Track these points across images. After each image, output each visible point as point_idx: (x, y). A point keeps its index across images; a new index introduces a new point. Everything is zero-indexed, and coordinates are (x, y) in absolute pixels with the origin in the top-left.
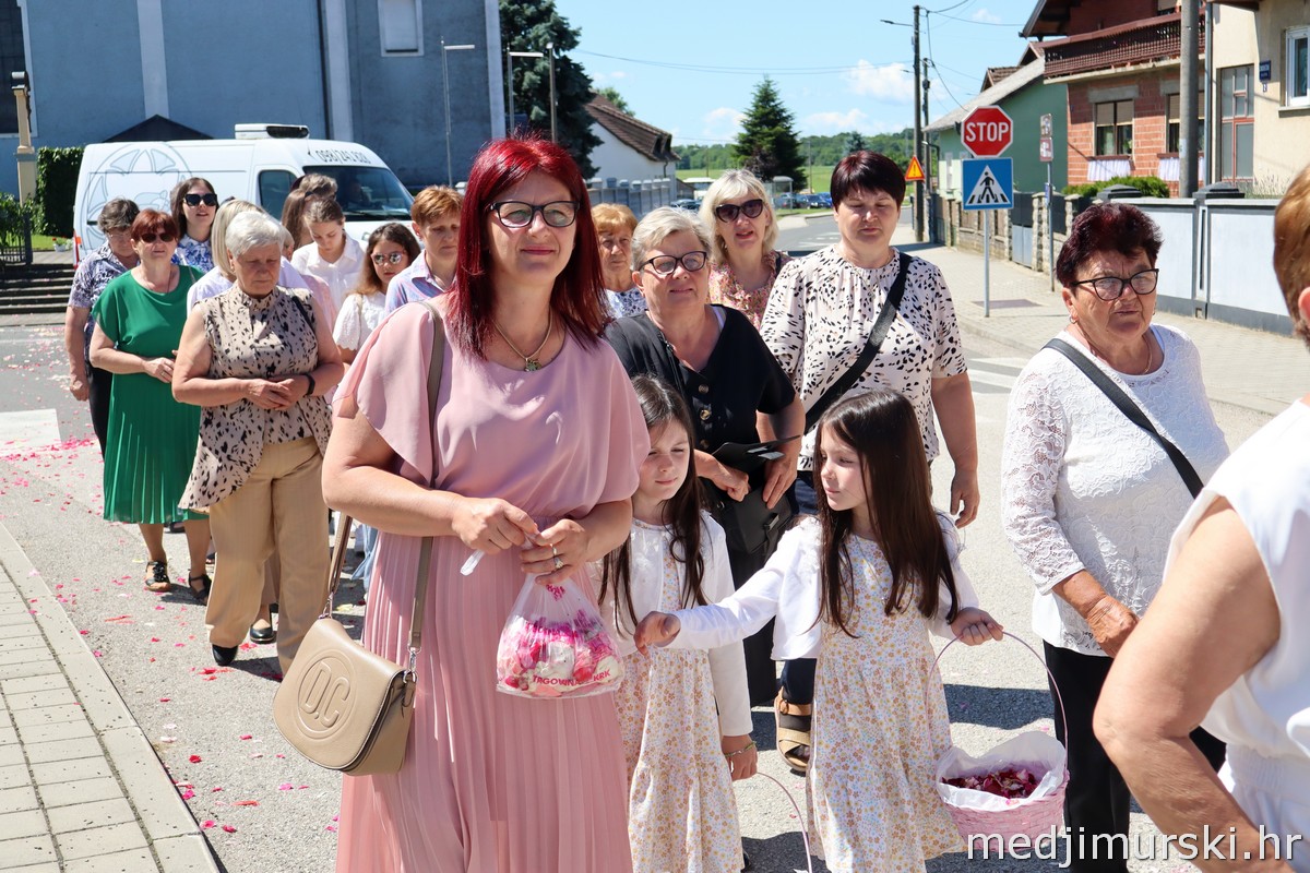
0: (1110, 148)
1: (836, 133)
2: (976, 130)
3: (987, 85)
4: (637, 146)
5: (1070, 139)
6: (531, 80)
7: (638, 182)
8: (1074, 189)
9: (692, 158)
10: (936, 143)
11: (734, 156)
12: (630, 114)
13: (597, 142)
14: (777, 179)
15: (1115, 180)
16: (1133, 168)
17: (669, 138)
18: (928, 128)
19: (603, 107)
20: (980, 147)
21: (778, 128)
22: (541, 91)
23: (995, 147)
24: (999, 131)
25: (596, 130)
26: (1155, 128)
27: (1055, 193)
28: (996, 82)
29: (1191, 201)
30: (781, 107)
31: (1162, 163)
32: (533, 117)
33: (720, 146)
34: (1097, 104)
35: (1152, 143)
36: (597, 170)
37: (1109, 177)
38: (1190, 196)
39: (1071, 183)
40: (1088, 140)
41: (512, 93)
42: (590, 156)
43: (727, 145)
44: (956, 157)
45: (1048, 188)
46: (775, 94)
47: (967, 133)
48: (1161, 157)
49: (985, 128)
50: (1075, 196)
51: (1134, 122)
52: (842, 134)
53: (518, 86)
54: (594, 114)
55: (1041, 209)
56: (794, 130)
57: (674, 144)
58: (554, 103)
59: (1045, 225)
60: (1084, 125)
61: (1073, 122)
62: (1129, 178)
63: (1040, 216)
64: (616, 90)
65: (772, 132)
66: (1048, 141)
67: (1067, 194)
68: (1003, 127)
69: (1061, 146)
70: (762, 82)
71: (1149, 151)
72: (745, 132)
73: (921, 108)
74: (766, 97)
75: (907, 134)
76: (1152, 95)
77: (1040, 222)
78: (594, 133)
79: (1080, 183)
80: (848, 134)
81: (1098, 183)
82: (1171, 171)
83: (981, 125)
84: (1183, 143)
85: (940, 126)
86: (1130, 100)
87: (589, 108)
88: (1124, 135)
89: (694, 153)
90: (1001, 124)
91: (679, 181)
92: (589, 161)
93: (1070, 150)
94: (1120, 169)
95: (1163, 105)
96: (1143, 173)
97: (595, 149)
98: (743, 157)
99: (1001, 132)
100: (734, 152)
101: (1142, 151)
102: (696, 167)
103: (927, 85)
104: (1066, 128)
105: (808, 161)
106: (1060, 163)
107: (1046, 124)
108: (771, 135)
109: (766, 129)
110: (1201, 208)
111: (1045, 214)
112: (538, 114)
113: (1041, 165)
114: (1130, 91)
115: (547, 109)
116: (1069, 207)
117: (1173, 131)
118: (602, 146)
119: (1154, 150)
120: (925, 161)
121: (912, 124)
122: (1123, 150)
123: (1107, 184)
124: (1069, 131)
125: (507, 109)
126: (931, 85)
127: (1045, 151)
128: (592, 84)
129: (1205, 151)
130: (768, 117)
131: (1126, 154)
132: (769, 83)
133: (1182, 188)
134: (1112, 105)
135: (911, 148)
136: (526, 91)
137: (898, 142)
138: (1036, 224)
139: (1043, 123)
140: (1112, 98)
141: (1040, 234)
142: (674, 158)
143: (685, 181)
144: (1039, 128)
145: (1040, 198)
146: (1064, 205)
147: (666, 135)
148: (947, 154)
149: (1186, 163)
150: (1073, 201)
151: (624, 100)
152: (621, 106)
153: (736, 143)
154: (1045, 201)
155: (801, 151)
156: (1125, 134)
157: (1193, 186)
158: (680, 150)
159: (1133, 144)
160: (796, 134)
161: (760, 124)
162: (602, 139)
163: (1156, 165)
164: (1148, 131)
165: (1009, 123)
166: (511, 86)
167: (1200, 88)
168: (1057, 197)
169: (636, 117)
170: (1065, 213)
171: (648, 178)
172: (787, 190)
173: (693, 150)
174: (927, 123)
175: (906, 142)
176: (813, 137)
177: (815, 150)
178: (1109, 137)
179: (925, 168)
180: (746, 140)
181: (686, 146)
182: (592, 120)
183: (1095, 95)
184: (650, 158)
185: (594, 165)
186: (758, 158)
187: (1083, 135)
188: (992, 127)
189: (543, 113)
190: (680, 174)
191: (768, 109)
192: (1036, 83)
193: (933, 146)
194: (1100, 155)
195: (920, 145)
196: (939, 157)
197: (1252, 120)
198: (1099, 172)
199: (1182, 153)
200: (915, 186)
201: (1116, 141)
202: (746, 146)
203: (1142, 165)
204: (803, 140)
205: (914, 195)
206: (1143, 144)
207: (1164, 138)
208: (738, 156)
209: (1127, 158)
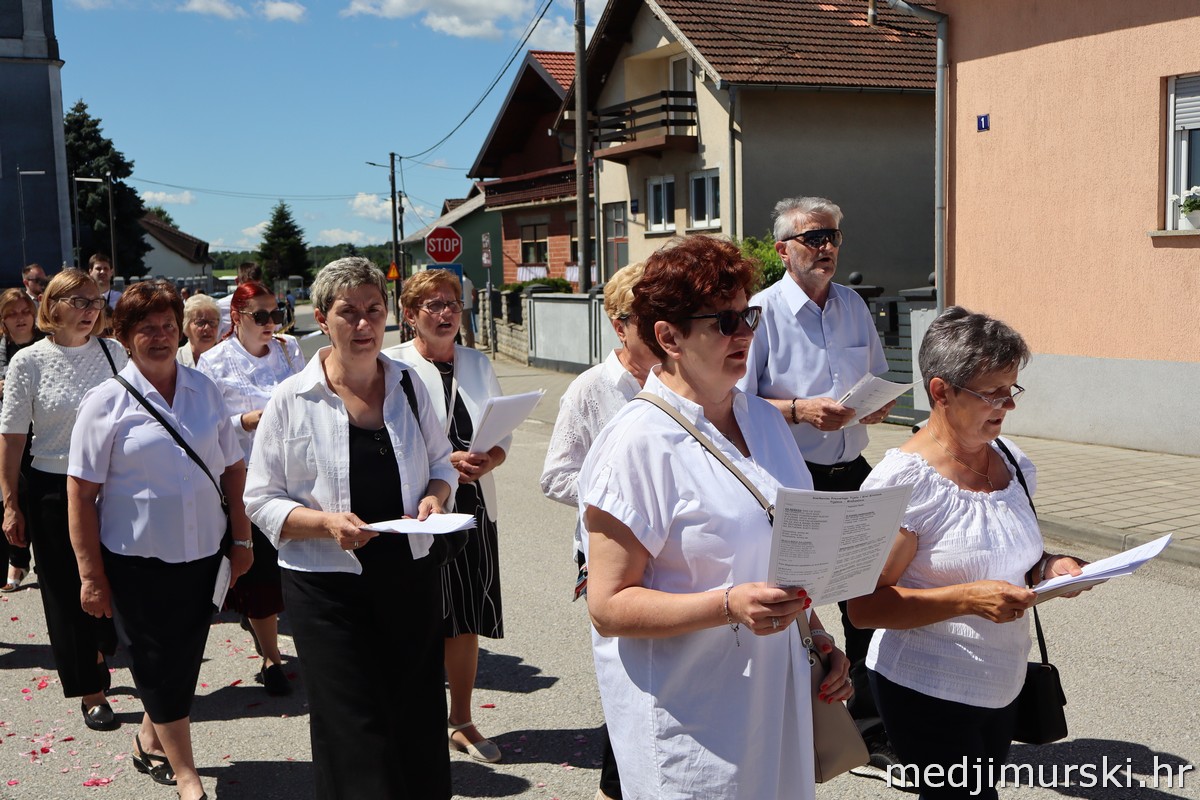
0: (532, 259)
1: (336, 244)
2: (436, 244)
3: (445, 211)
4: (180, 251)
5: (505, 251)
6: (93, 199)
7: (182, 279)
8: (507, 287)
9: (226, 262)
10: (411, 252)
11: (257, 260)
12: (176, 227)
13: (149, 248)
14: (291, 277)
15: (535, 280)
16: (548, 272)
17: (207, 245)
18: (403, 241)
19: (154, 221)
20: (440, 256)
21: (292, 239)
22: (101, 209)
23: (451, 255)
24: (452, 244)
25: (148, 239)
26: (562, 245)
27: (494, 289)
28: (451, 209)
29: (587, 296)
30: (293, 224)
31: (568, 269)
32: (96, 228)
33: (247, 252)
34: (523, 226)
35: (561, 255)
36: (149, 269)
37: (532, 277)
38: (586, 292)
39: (507, 282)
40: (517, 252)
41: (78, 210)
42: (143, 259)
43: (253, 252)
44: (424, 263)
45: (488, 286)
46: (289, 214)
47: (429, 246)
48: (568, 264)
49: (442, 242)
50: (508, 292)
51: (548, 240)
52: (340, 245)
53: (82, 204)
54: (146, 227)
55: (484, 300)
56: (304, 240)
57: (211, 250)
58: (112, 218)
59: (487, 312)
60: (514, 241)
61: (506, 239)
62: (544, 279)
63: (484, 306)
64: (164, 209)
65: (287, 242)
66: (488, 253)
67: (502, 290)
68: (455, 242)
69: (497, 255)
70: (278, 205)
71: (559, 260)
72: (266, 242)
73: (397, 227)
74: (281, 216)
75: (389, 244)
76: (560, 222)
77: (484, 310)
78: (146, 241)
79: (511, 282)
80: (344, 245)
81: (524, 282)
82: (573, 275)
83: (439, 240)
84: (580, 255)
85: (412, 240)
86: (544, 224)
87: (142, 222)
88: (541, 249)
89: (227, 258)
90: (453, 240)
91: (216, 280)
92: (143, 263)
93: (505, 259)
94: (540, 272)
95: (568, 229)
96: (555, 276)
97: (147, 253)
98: (264, 262)
99: (454, 245)
100: (258, 257)
101: (554, 260)
102: (229, 268)
103: (402, 210)
104: (501, 243)
105: (316, 265)
106: (497, 268)
107: (486, 240)
108: (286, 245)
109: (282, 240)
110: (594, 301)
111: (488, 304)
112: (99, 226)
113: (483, 268)
114: (545, 218)
115: (108, 223)
116: (504, 298)
117: (574, 245)
118: (152, 251)
119: (562, 260)
120: (401, 266)
121: (391, 239)
122: (541, 261)
123: (530, 283)
124: (504, 245)
125: (73, 222)
126: (405, 211)
127: (486, 259)
128: (144, 204)
129: (596, 261)
130: (283, 230)
131: (543, 262)
132: (283, 206)
133: (580, 287)
134: (532, 229)
135: (391, 255)
136: (90, 208)
137: (383, 251)
138: (481, 311)
139: (484, 240)
140: (532, 222)
141: (484, 319)
142: (210, 261)
143: (220, 279)
144: (481, 243)
145: (484, 293)
146: (501, 298)
147: (204, 243)
148: (418, 261)
149: (582, 269)
150: (506, 295)
151: (171, 217)
152: (168, 220)
153: (259, 250)
154: (487, 295)
155: (309, 257)
156: (543, 248)
157: (587, 284)
158: (215, 254)
159: (548, 255)
160: (305, 245)
161: (278, 236)
162: (152, 245)
163: (564, 270)
164: (558, 246)
165: (459, 239)
166: (76, 203)
167: (591, 216)
168: (495, 292)
169: (180, 230)
170: (501, 304)
171: (190, 276)
172: (300, 286)
173: (226, 256)
174: (402, 238)
175: (388, 252)
176: (318, 247)
177: (320, 256)
178: (532, 250)
179: (401, 270)
180: (264, 247)
181: (220, 252)
182: (145, 232)
183: (521, 220)
184: (191, 261)
185: (146, 266)
186: (276, 261)
187: (513, 248)
188: (447, 242)
189: (104, 225)
190: (215, 273)
191: (284, 225)
192: (479, 210)
193: (408, 254)
194: (525, 263)
195: (397, 254)
196: (412, 262)
197: (627, 240)
198: (524, 275)
199: (580, 262)
200: (394, 284)
201: (535, 254)
202: (267, 252)
203: (555, 270)
204: (311, 249)
205: (394, 290)
206: (555, 255)
207: (568, 252)
208: (261, 261)
209: (544, 265)
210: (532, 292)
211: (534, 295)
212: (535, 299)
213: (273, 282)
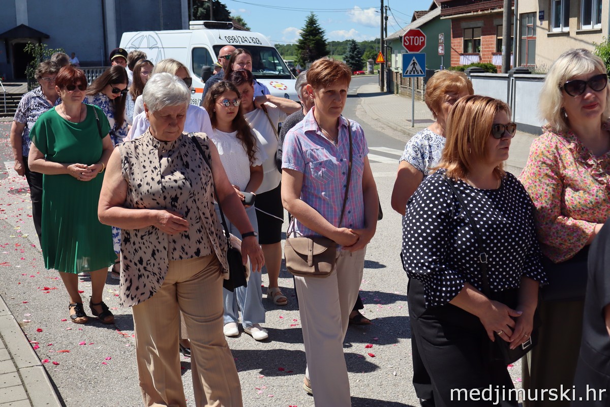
0: (470, 50)
1: (344, 40)
2: (409, 40)
3: (414, 19)
5: (452, 45)
6: (201, 12)
11: (296, 50)
15: (473, 64)
16: (480, 59)
18: (387, 38)
19: (236, 25)
20: (410, 48)
21: (317, 37)
22: (206, 17)
23: (417, 48)
24: (420, 40)
26: (491, 41)
28: (418, 18)
29: (507, 75)
30: (319, 27)
31: (494, 57)
33: (290, 45)
34: (465, 29)
35: (489, 48)
37: (469, 63)
38: (506, 73)
39: (452, 65)
40: (460, 46)
41: (192, 18)
43: (293, 45)
44: (400, 53)
46: (316, 21)
47: (405, 41)
48: (493, 54)
49: (413, 39)
51: (481, 38)
52: (347, 40)
53: (195, 14)
56: (325, 38)
60: (458, 38)
61: (454, 37)
62: (479, 63)
64: (242, 18)
65: (314, 39)
66: (442, 46)
68: (422, 39)
69: (448, 48)
70: (310, 15)
71: (488, 51)
72: (301, 38)
73: (384, 29)
74: (312, 22)
75: (377, 41)
76: (490, 25)
79: (457, 65)
80: (349, 41)
81: (465, 66)
82: (498, 61)
83: (412, 37)
84: (504, 48)
85: (392, 38)
86: (480, 27)
88: (477, 44)
90: (420, 37)
93: (452, 50)
94: (475, 59)
95: (495, 30)
96: (485, 61)
98: (300, 51)
99: (421, 41)
100: (297, 48)
101: (485, 51)
103: (386, 18)
104: (450, 40)
105: (331, 53)
106: (447, 56)
107: (441, 38)
108: (314, 40)
109: (311, 37)
110: (512, 78)
113: (439, 57)
114: (480, 23)
117: (499, 42)
119: (490, 51)
120: (385, 54)
121: (379, 37)
122: (476, 51)
123: (469, 66)
124: (452, 41)
127: (441, 50)
128: (230, 14)
129: (514, 52)
130: (312, 32)
132: (313, 16)
133: (503, 69)
134: (472, 30)
135: (379, 48)
136: (198, 17)
137: (373, 45)
139: (440, 37)
140: (471, 26)
144: (438, 39)
148: (395, 51)
149: (504, 57)
151: (245, 22)
152: (243, 25)
153: (297, 44)
155: (328, 48)
156: (477, 43)
157: (508, 68)
159: (481, 48)
160: (325, 40)
161: (309, 35)
163: (491, 58)
164: (488, 42)
165: (424, 37)
166: (192, 14)
167: (512, 23)
174: (386, 36)
175: (376, 45)
176: (333, 42)
177: (334, 48)
178: (470, 44)
179: (385, 57)
180: (301, 42)
183: (464, 25)
186: (308, 51)
187: (458, 43)
188: (417, 39)
191: (313, 28)
192: (437, 19)
193: (389, 47)
194: (466, 53)
195: (383, 47)
196: (392, 52)
197: (535, 38)
198: (465, 61)
199: (503, 53)
200: (380, 66)
201: (473, 46)
202: (302, 45)
203: (485, 58)
204: (329, 43)
205: (380, 70)
206: (485, 48)
207: (495, 46)
208: (299, 50)
209: (478, 54)
210: (470, 72)
211: (472, 74)
212: (471, 76)
213: (305, 64)
